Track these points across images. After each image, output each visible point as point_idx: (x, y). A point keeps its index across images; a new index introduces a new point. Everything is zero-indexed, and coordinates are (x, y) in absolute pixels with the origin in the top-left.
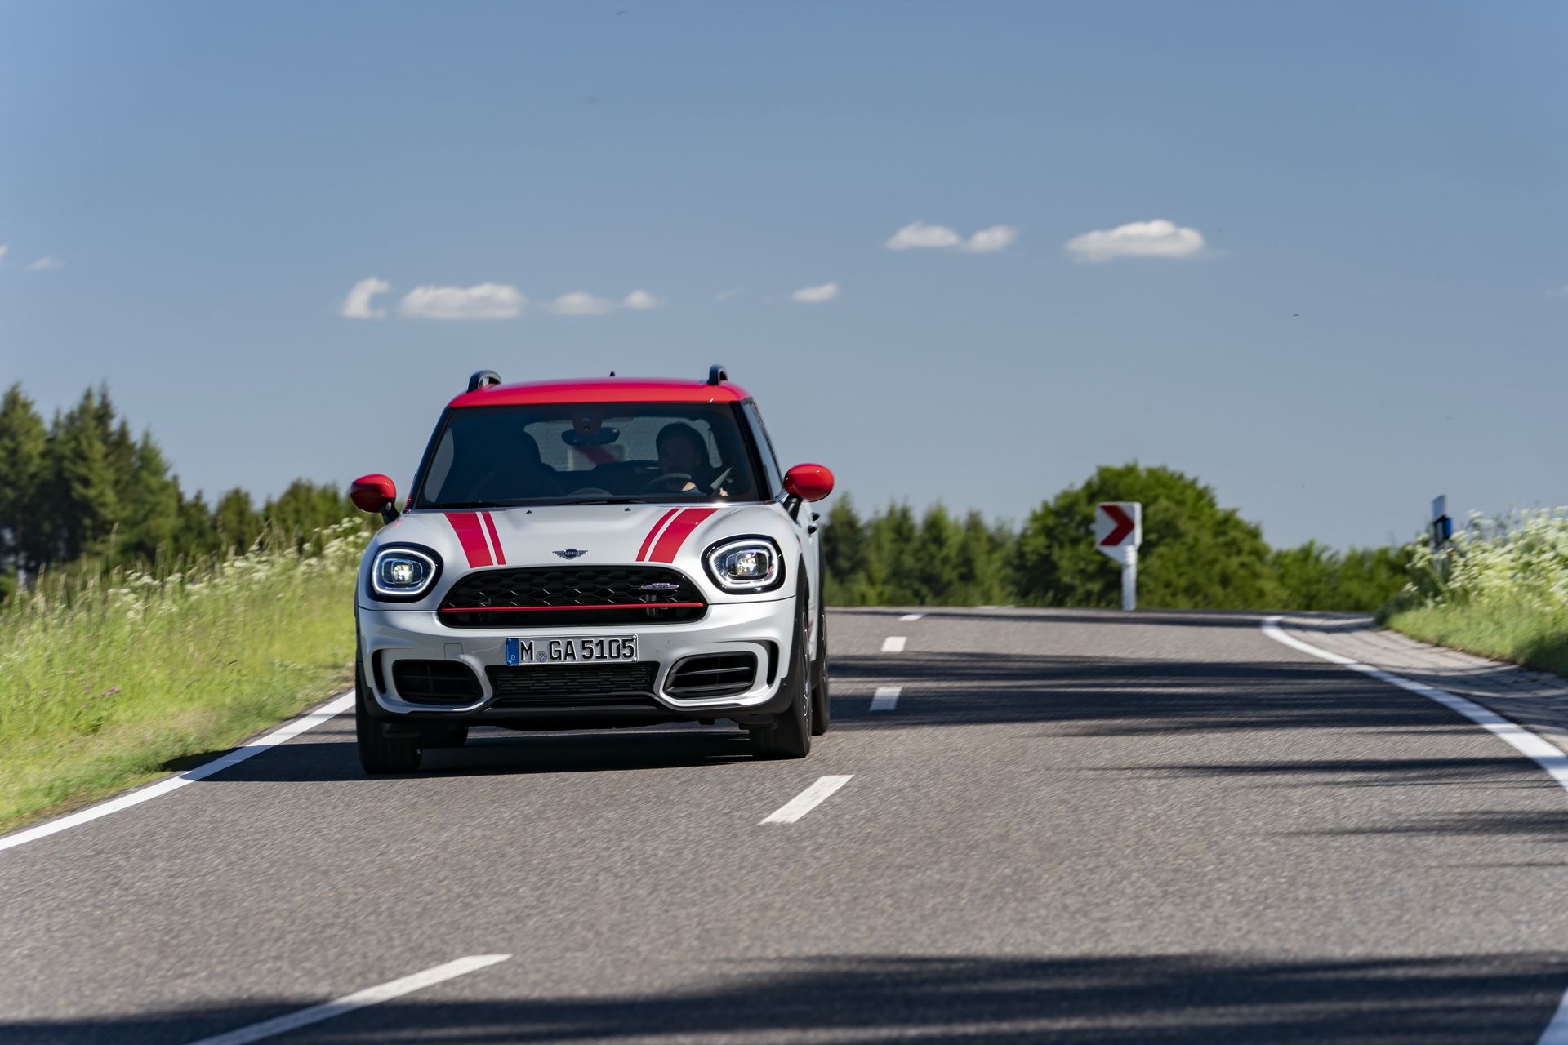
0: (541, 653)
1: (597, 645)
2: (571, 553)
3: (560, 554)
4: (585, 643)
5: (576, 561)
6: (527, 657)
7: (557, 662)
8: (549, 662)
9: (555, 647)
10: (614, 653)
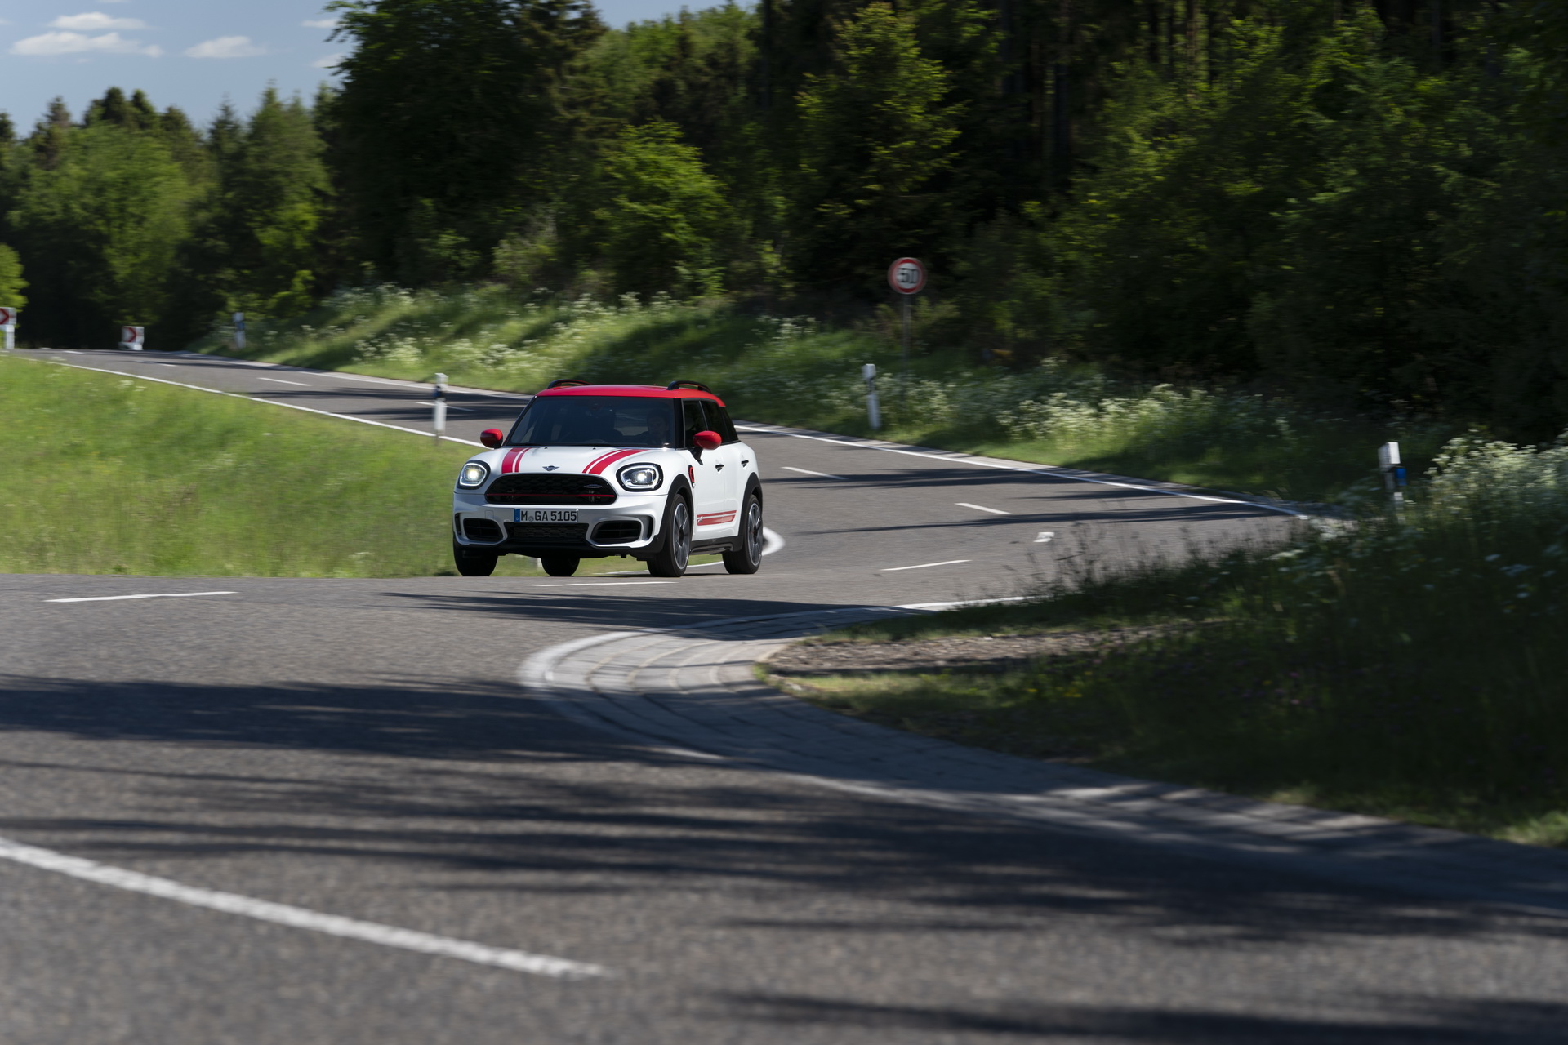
0: (531, 517)
1: (559, 514)
2: (551, 468)
3: (545, 468)
4: (553, 512)
5: (553, 471)
6: (524, 518)
7: (539, 521)
8: (535, 521)
9: (538, 514)
10: (567, 518)
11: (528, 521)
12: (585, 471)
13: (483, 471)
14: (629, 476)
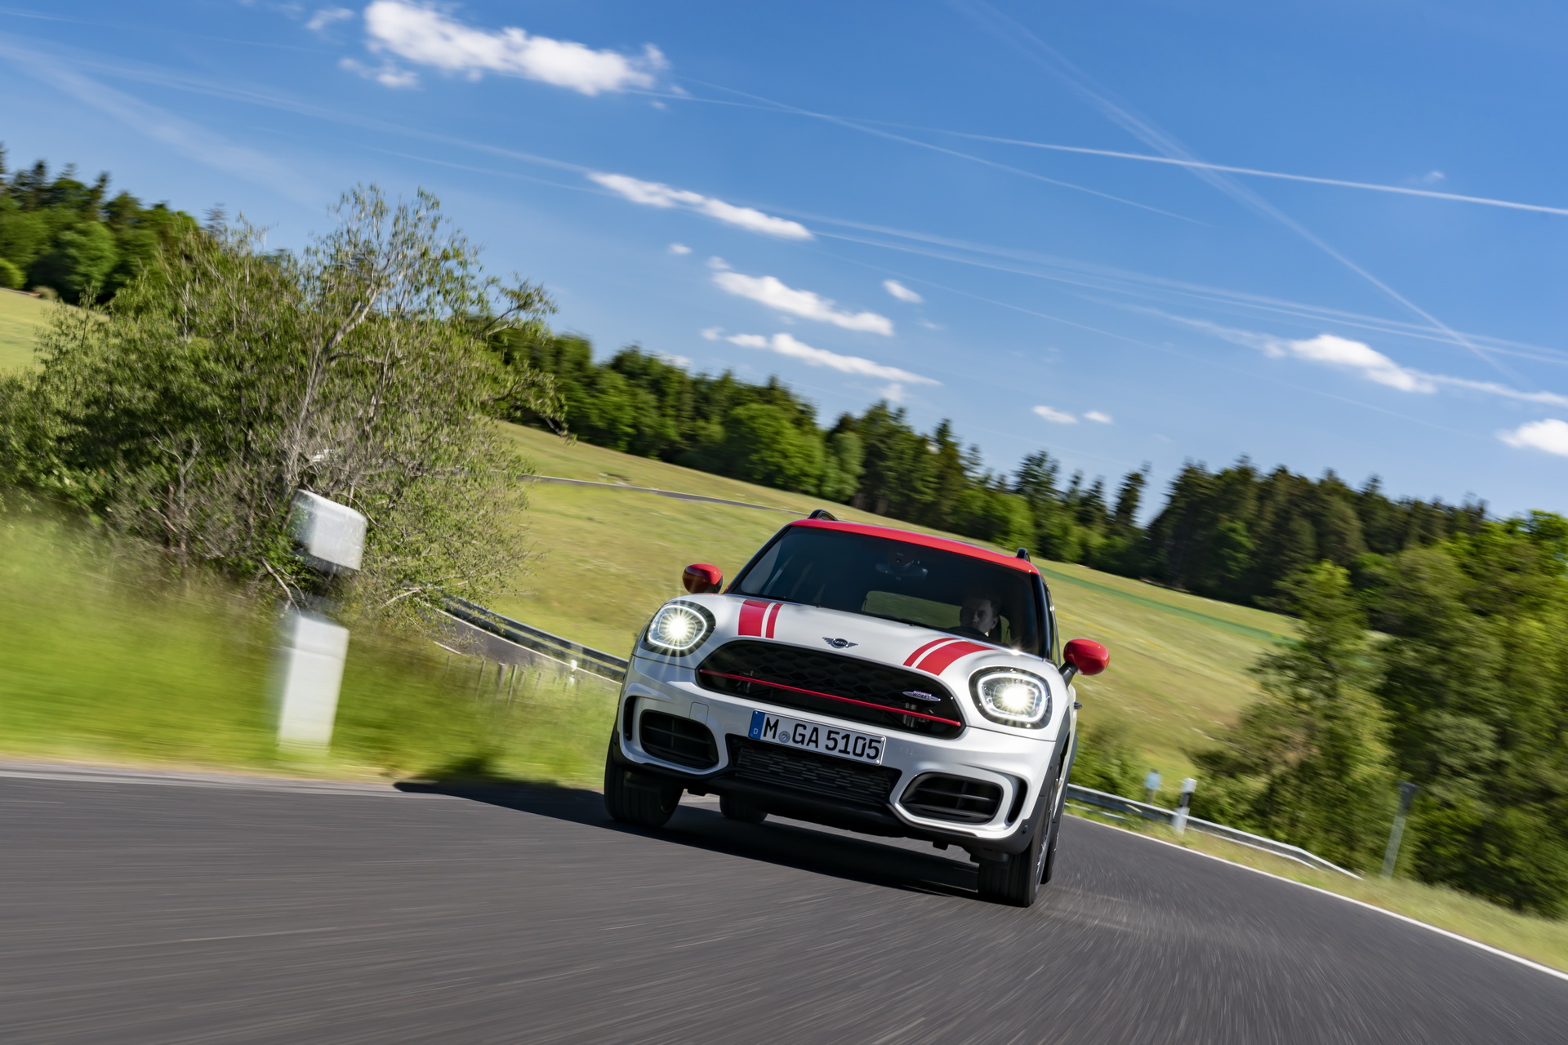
0: (785, 734)
1: (843, 738)
2: (841, 643)
3: (829, 641)
4: (831, 732)
5: (843, 651)
6: (770, 734)
7: (799, 746)
8: (791, 743)
9: (800, 730)
10: (859, 751)
11: (777, 741)
12: (909, 662)
13: (700, 623)
14: (990, 687)
